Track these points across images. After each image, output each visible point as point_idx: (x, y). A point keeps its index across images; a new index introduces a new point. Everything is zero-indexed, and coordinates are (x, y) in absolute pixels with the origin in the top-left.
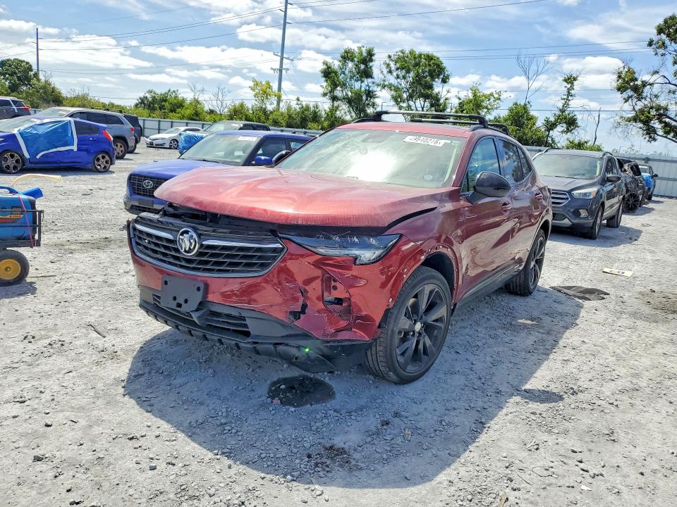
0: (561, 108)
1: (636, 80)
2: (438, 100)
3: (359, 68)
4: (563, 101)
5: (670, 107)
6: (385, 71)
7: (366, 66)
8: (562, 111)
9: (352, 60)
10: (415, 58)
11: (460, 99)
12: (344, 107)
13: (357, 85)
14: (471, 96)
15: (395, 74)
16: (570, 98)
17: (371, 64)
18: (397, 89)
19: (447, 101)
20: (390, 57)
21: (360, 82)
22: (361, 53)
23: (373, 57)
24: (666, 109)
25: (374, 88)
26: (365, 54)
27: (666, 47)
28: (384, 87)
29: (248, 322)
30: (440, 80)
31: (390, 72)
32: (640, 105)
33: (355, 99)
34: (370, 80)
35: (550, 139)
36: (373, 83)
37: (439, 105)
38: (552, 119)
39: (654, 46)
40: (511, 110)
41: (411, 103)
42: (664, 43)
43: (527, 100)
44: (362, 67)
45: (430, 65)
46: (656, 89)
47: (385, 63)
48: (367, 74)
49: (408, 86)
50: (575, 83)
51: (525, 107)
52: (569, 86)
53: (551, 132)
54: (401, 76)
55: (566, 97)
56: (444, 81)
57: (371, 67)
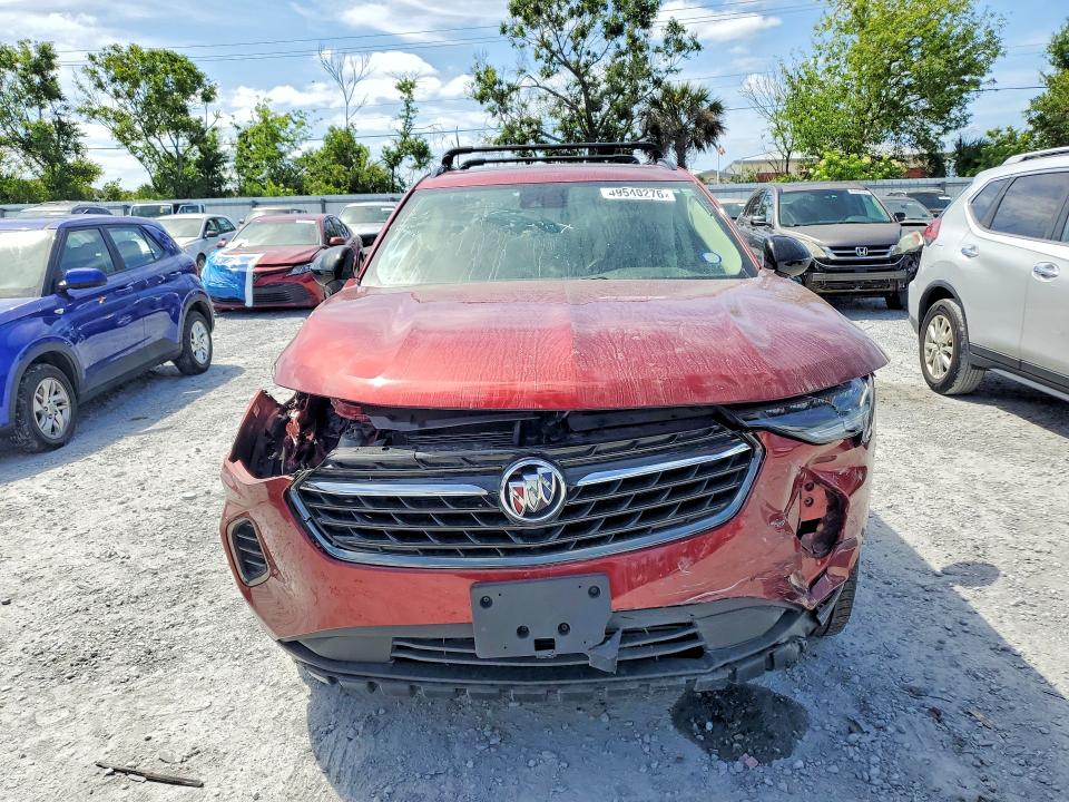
0: (402, 130)
1: (501, 83)
2: (203, 132)
3: (29, 82)
4: (403, 121)
5: (543, 121)
6: (89, 84)
7: (43, 76)
8: (405, 135)
9: (12, 67)
10: (143, 59)
11: (238, 128)
12: (15, 156)
13: (33, 114)
14: (258, 120)
15: (110, 89)
16: (411, 115)
17: (52, 73)
18: (119, 117)
19: (216, 133)
20: (92, 58)
21: (36, 108)
22: (27, 54)
23: (53, 61)
24: (539, 123)
25: (70, 118)
26: (35, 55)
27: (524, 35)
28: (93, 114)
29: (701, 628)
30: (200, 97)
31: (100, 85)
32: (507, 119)
33: (38, 140)
34: (57, 103)
35: (396, 180)
36: (66, 108)
37: (205, 141)
38: (394, 149)
39: (508, 34)
40: (328, 140)
41: (152, 139)
42: (521, 29)
43: (350, 121)
44: (37, 79)
45: (174, 71)
46: (522, 96)
47: (85, 70)
48: (49, 91)
49: (139, 109)
50: (414, 91)
51: (347, 133)
52: (406, 96)
53: (396, 169)
54: (122, 93)
55: (405, 113)
56: (207, 98)
57: (53, 79)
